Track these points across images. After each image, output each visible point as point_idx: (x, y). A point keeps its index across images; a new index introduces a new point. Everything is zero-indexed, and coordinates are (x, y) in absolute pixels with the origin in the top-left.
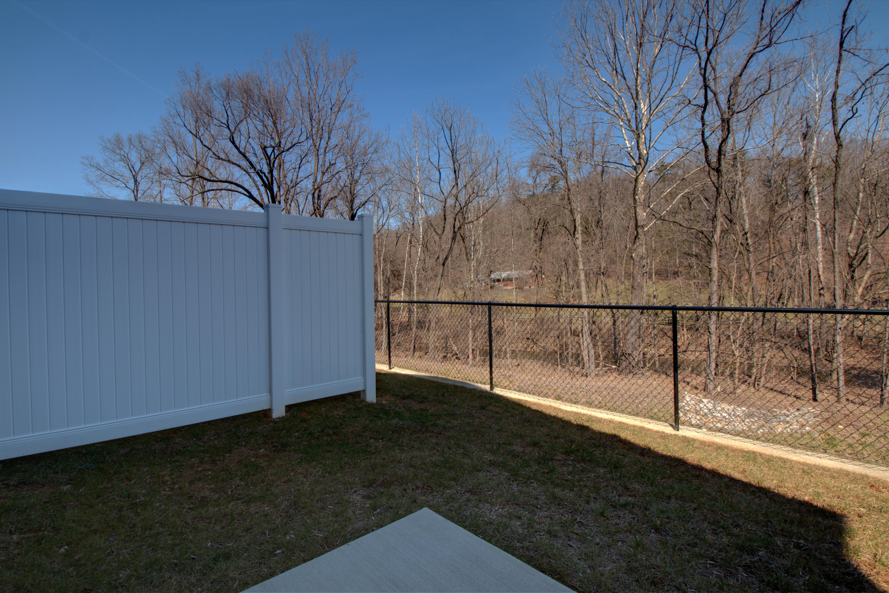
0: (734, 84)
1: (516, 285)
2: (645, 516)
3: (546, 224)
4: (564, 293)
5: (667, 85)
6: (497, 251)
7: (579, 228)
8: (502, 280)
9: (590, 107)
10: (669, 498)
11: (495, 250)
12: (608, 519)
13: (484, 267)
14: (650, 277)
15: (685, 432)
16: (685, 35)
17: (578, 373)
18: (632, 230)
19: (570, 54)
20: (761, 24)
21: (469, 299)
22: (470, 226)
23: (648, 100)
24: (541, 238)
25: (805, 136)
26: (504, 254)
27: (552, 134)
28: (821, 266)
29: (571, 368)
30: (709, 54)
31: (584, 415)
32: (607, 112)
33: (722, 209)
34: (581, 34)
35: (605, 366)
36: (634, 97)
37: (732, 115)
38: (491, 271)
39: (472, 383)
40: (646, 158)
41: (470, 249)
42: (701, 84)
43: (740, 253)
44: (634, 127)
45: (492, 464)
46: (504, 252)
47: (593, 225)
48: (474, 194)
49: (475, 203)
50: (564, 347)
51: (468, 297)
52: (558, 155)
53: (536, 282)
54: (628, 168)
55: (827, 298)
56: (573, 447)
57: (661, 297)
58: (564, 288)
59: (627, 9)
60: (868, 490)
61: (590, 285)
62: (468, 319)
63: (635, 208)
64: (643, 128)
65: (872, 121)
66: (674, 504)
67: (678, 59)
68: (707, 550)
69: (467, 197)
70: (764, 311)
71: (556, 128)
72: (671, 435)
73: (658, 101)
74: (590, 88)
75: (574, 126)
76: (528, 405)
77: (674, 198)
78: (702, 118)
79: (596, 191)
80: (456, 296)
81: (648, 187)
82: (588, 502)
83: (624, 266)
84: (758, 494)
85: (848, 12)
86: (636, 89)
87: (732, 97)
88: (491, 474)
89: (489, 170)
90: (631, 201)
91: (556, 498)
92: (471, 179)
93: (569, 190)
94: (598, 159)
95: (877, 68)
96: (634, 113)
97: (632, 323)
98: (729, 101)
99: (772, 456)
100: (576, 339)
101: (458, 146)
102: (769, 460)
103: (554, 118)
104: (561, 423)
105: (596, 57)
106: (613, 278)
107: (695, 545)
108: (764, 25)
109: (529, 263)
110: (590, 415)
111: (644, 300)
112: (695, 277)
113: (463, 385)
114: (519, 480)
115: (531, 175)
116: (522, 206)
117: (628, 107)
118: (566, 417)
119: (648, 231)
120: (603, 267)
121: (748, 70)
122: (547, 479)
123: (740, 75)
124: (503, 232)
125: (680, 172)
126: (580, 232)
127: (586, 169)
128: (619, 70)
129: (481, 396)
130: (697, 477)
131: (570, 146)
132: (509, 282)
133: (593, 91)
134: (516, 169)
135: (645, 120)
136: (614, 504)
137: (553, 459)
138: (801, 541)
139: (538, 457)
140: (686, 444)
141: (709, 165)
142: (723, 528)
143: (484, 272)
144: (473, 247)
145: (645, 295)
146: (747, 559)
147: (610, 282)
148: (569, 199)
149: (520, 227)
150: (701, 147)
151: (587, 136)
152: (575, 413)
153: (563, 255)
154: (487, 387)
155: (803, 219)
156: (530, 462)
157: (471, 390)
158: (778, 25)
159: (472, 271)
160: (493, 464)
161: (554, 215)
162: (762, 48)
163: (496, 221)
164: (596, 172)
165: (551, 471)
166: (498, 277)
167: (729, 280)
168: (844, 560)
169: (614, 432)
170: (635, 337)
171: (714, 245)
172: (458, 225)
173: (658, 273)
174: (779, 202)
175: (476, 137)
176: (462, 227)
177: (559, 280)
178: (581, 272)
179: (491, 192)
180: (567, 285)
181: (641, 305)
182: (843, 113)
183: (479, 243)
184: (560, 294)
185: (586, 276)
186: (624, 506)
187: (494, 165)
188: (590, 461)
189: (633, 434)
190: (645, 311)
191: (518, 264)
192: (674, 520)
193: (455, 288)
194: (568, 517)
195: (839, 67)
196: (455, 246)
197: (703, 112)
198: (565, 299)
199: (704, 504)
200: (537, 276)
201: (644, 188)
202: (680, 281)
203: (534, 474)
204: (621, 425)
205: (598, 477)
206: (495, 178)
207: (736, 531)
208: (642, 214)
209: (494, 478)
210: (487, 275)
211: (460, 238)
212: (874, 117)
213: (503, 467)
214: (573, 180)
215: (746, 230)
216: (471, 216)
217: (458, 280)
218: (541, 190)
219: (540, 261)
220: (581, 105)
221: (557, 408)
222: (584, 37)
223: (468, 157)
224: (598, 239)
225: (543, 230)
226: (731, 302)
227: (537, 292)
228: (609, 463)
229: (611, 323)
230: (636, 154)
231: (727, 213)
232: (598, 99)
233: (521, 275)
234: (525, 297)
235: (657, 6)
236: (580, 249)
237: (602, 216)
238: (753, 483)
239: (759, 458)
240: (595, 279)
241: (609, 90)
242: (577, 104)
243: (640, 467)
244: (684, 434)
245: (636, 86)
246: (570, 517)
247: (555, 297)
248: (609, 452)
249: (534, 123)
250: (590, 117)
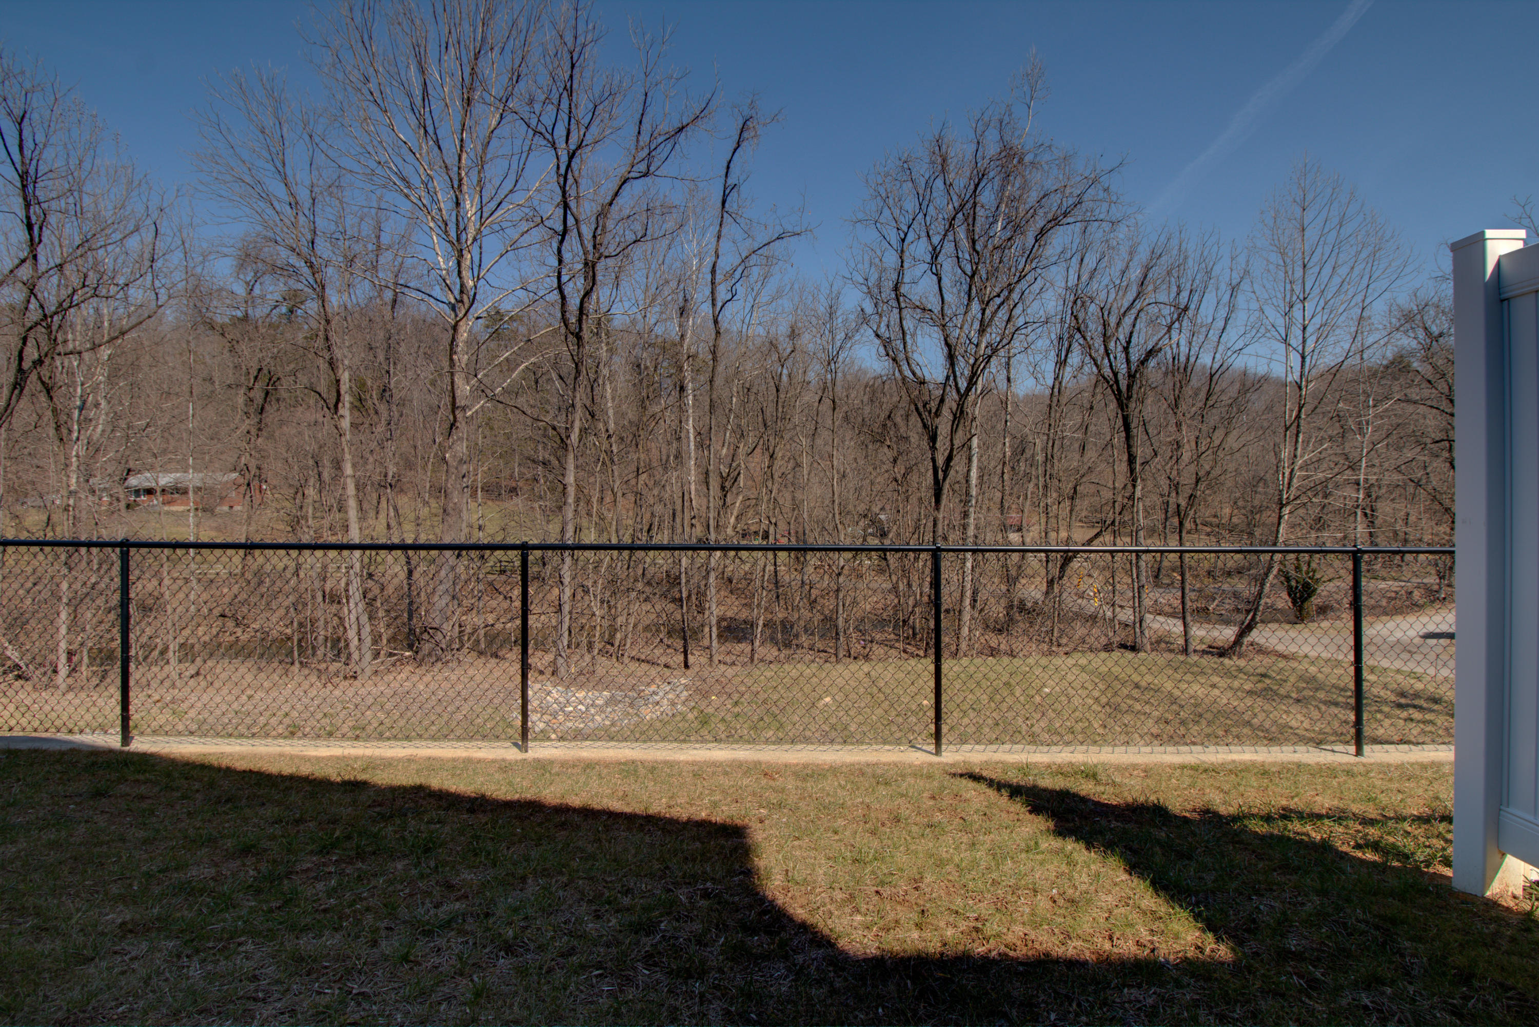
0: (602, 214)
1: (195, 503)
2: (488, 929)
3: (273, 381)
4: (310, 520)
5: (508, 185)
6: (148, 425)
7: (347, 398)
8: (159, 490)
9: (374, 178)
10: (524, 879)
11: (143, 423)
12: (418, 964)
13: (110, 460)
14: (474, 495)
15: (538, 751)
16: (538, 113)
17: (337, 674)
18: (445, 412)
19: (339, 66)
20: (638, 141)
21: (64, 531)
22: (71, 362)
23: (477, 196)
24: (263, 409)
25: (682, 311)
26: (166, 435)
27: (294, 205)
28: (693, 487)
29: (323, 666)
30: (571, 157)
31: (357, 758)
32: (407, 196)
33: (581, 397)
34: (362, 37)
35: (391, 655)
36: (456, 186)
37: (599, 258)
38: (129, 470)
39: (70, 737)
40: (472, 293)
41: (69, 416)
42: (558, 198)
43: (604, 463)
44: (453, 234)
45: (127, 930)
46: (166, 429)
47: (375, 396)
48: (86, 289)
49: (88, 310)
50: (306, 627)
51: (58, 529)
52: (305, 251)
53: (247, 497)
54: (441, 305)
55: (699, 531)
56: (337, 833)
57: (491, 528)
58: (310, 511)
59: (447, 31)
60: (764, 782)
61: (365, 506)
62: (57, 580)
63: (452, 374)
64: (469, 243)
65: (747, 310)
66: (532, 887)
67: (526, 148)
68: (591, 953)
69: (64, 293)
70: (632, 548)
71: (304, 196)
72: (517, 761)
73: (493, 205)
74: (375, 143)
75: (341, 202)
76: (225, 763)
77: (513, 370)
78: (559, 251)
79: (381, 335)
80: (19, 526)
81: (474, 343)
82: (374, 943)
83: (429, 474)
84: (647, 828)
85: (732, 165)
86: (459, 174)
87: (599, 231)
88: (126, 958)
89: (133, 243)
90: (446, 364)
91: (303, 959)
92: (79, 252)
93: (328, 322)
94: (385, 275)
95: (756, 247)
96: (454, 213)
97: (443, 573)
98: (594, 237)
99: (656, 762)
100: (334, 608)
101: (43, 169)
102: (653, 768)
103: (301, 177)
104: (308, 788)
105: (388, 91)
106: (410, 494)
107: (571, 952)
108: (641, 143)
109: (230, 458)
110: (371, 757)
111: (463, 534)
112: (541, 497)
113: (36, 745)
114: (204, 950)
115: (242, 276)
116: (218, 338)
117: (445, 199)
118: (319, 772)
119: (472, 416)
120: (390, 474)
121: (619, 200)
122: (281, 923)
123: (611, 204)
124: (165, 386)
125: (523, 330)
126: (347, 405)
127: (363, 291)
128: (430, 130)
129: (94, 764)
130: (563, 825)
131: (333, 240)
132: (176, 496)
133: (380, 150)
134: (205, 257)
135: (471, 232)
136: (427, 928)
137: (291, 873)
138: (709, 884)
139: (255, 878)
140: (540, 772)
141: (566, 326)
142: (609, 903)
143: (109, 471)
144: (77, 412)
145: (464, 525)
146: (647, 943)
147: (403, 501)
148: (327, 339)
149: (211, 380)
150: (555, 296)
151: (367, 229)
152: (338, 758)
153: (310, 445)
154: (113, 740)
155: (677, 422)
156: (234, 896)
157: (62, 754)
158: (659, 150)
159: (74, 467)
160: (131, 931)
161: (292, 366)
162: (638, 175)
163: (146, 360)
164: (382, 299)
165: (287, 902)
166: (147, 485)
167: (588, 502)
168: (757, 894)
169: (415, 780)
170: (447, 599)
171: (570, 448)
172: (31, 353)
173: (486, 489)
174: (651, 396)
175: (98, 161)
176: (47, 361)
177: (299, 495)
178: (349, 480)
179: (136, 294)
180: (317, 505)
181: (458, 542)
182: (722, 294)
183: (97, 405)
184: (303, 522)
185: (357, 489)
186: (447, 925)
187: (149, 236)
188: (374, 853)
189: (453, 775)
190: (464, 553)
191: (203, 459)
192: (535, 919)
193: (19, 507)
194: (332, 993)
195: (720, 231)
196: (22, 404)
197: (561, 242)
198: (312, 533)
199: (578, 871)
200: (249, 485)
201: (468, 343)
202: (518, 503)
203: (245, 922)
204: (432, 764)
205: (391, 882)
206: (148, 264)
207: (626, 901)
208: (464, 388)
209: (135, 965)
210: (117, 478)
211: (39, 386)
212: (749, 305)
213: (159, 930)
214: (335, 304)
215: (611, 432)
216: (74, 339)
217: (29, 487)
218: (267, 310)
219: (257, 455)
220: (356, 168)
221: (297, 756)
222: (368, 46)
223: (71, 200)
224: (384, 423)
225: (267, 393)
226: (590, 537)
227: (249, 517)
228: (413, 846)
229: (403, 575)
230: (455, 283)
231: (588, 403)
232: (390, 168)
233: (210, 482)
234: (218, 529)
235: (497, 50)
236: (348, 437)
237: (392, 382)
238: (638, 811)
239: (642, 771)
240: (375, 496)
241: (410, 157)
242: (346, 162)
243: (472, 837)
244: (536, 756)
245: (459, 168)
246: (337, 992)
247: (289, 529)
248: (412, 824)
249: (254, 171)
250: (374, 197)
